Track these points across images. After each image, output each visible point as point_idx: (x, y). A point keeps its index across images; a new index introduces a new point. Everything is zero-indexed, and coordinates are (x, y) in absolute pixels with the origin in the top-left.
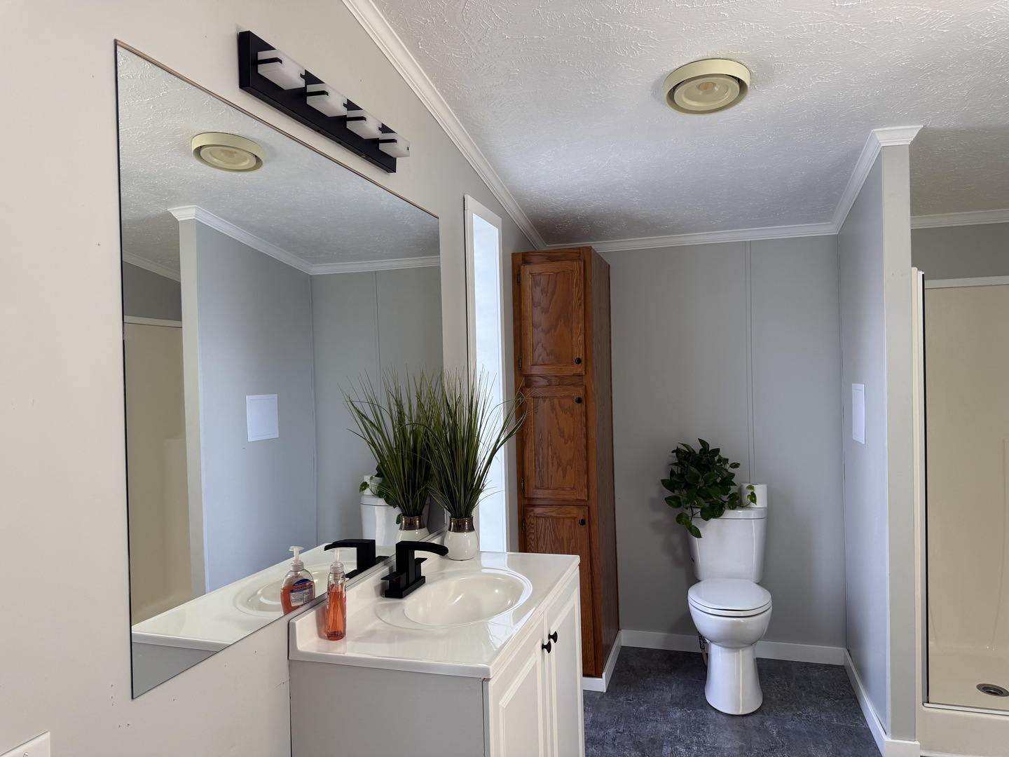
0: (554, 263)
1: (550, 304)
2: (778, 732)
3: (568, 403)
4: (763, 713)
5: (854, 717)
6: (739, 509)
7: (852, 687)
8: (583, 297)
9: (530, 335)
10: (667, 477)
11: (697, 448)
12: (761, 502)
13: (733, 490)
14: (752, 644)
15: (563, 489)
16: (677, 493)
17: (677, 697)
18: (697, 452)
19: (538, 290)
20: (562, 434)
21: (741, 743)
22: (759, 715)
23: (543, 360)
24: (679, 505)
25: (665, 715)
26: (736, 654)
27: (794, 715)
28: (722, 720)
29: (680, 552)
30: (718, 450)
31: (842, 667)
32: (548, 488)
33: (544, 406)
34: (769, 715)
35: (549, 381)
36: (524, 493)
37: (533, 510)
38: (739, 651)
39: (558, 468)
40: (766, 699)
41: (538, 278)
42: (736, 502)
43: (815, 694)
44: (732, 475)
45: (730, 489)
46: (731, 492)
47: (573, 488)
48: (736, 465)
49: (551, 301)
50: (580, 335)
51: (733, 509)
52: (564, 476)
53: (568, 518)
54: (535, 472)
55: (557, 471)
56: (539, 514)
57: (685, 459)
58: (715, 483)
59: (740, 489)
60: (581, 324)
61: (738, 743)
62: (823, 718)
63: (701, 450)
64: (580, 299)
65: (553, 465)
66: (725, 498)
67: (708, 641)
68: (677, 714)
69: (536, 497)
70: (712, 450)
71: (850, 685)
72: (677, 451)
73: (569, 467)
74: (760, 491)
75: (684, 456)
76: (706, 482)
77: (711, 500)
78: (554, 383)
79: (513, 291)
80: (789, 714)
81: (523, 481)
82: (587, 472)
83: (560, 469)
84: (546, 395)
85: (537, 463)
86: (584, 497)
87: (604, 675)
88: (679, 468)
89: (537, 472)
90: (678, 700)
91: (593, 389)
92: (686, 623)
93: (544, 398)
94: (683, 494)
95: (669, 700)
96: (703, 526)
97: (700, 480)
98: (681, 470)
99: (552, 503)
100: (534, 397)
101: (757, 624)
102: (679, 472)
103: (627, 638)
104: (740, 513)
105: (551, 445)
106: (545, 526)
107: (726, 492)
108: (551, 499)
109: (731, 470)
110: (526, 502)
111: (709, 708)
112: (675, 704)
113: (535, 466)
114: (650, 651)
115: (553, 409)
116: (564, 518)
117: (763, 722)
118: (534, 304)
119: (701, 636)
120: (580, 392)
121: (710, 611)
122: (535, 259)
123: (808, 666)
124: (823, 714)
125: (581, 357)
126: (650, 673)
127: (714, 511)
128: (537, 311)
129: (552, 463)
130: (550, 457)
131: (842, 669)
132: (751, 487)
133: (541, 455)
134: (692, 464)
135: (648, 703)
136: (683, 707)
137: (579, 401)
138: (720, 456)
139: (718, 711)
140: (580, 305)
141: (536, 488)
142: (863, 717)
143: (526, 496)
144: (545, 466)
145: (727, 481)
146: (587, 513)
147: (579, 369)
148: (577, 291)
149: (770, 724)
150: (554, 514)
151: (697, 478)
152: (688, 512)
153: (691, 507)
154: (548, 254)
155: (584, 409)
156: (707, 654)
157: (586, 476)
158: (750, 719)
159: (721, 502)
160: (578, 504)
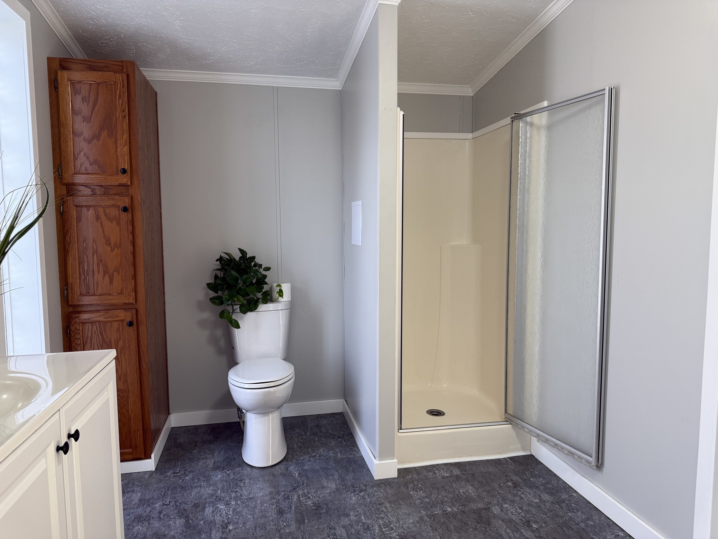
0: (95, 73)
1: (92, 114)
2: (299, 474)
3: (114, 212)
4: (287, 461)
5: (352, 449)
6: (270, 303)
7: (349, 427)
8: (127, 110)
9: (71, 143)
10: (212, 281)
11: (237, 255)
12: (287, 297)
13: (266, 288)
14: (279, 407)
15: (110, 295)
16: (220, 293)
17: (218, 462)
18: (237, 259)
19: (79, 98)
20: (108, 242)
21: (271, 490)
22: (284, 463)
23: (86, 169)
24: (222, 303)
25: (208, 479)
26: (267, 418)
27: (310, 457)
28: (255, 473)
29: (222, 343)
30: (254, 258)
31: (341, 414)
32: (94, 295)
33: (89, 214)
34: (292, 461)
35: (93, 190)
36: (68, 300)
37: (78, 317)
38: (269, 415)
39: (104, 275)
40: (290, 449)
41: (78, 86)
42: (268, 298)
43: (325, 437)
44: (265, 276)
45: (263, 288)
46: (264, 290)
47: (121, 293)
48: (268, 269)
49: (93, 110)
50: (124, 146)
51: (266, 303)
52: (111, 282)
53: (115, 321)
54: (80, 280)
55: (103, 278)
56: (86, 320)
57: (227, 265)
58: (252, 283)
59: (271, 288)
60: (126, 136)
61: (268, 490)
62: (331, 454)
63: (240, 258)
64: (124, 111)
65: (99, 273)
66: (259, 295)
67: (244, 411)
68: (218, 476)
69: (81, 303)
70: (249, 258)
71: (347, 425)
72: (220, 259)
73: (115, 273)
74: (286, 288)
75: (226, 262)
76: (244, 283)
77: (248, 297)
78: (98, 193)
79: (50, 97)
80: (307, 457)
81: (67, 290)
82: (135, 277)
83: (107, 276)
84: (90, 204)
85: (81, 271)
86: (132, 301)
87: (153, 456)
88: (222, 273)
89: (82, 280)
90: (219, 464)
91: (139, 200)
92: (227, 399)
93: (88, 207)
94: (225, 294)
95: (211, 465)
96: (242, 319)
97: (239, 281)
98: (224, 274)
99: (99, 308)
100: (76, 206)
101: (283, 391)
102: (222, 276)
103: (176, 420)
104: (270, 306)
105: (96, 253)
106: (92, 331)
107: (260, 289)
108: (98, 305)
109: (264, 273)
110: (71, 309)
111: (245, 465)
112: (216, 468)
113: (80, 273)
114: (196, 428)
115: (98, 218)
116: (111, 322)
117: (288, 468)
118: (74, 112)
119: (239, 408)
120: (126, 202)
121: (247, 386)
122: (74, 66)
123: (319, 417)
124: (331, 452)
125: (126, 168)
126: (195, 445)
127: (251, 306)
128: (79, 119)
129: (98, 270)
130: (95, 264)
131: (341, 415)
132: (279, 286)
133: (86, 263)
134: (233, 269)
135: (194, 472)
136: (224, 469)
137: (125, 209)
138: (255, 262)
139: (253, 466)
140: (124, 117)
141: (81, 295)
142: (358, 448)
143: (70, 303)
144: (91, 273)
145: (262, 281)
146: (135, 315)
147: (125, 179)
148: (121, 102)
149: (293, 469)
150: (101, 319)
151: (237, 279)
152: (230, 309)
153: (232, 305)
154: (89, 63)
155: (130, 218)
156: (244, 422)
157: (133, 282)
158: (277, 467)
159: (256, 298)
160: (126, 307)
